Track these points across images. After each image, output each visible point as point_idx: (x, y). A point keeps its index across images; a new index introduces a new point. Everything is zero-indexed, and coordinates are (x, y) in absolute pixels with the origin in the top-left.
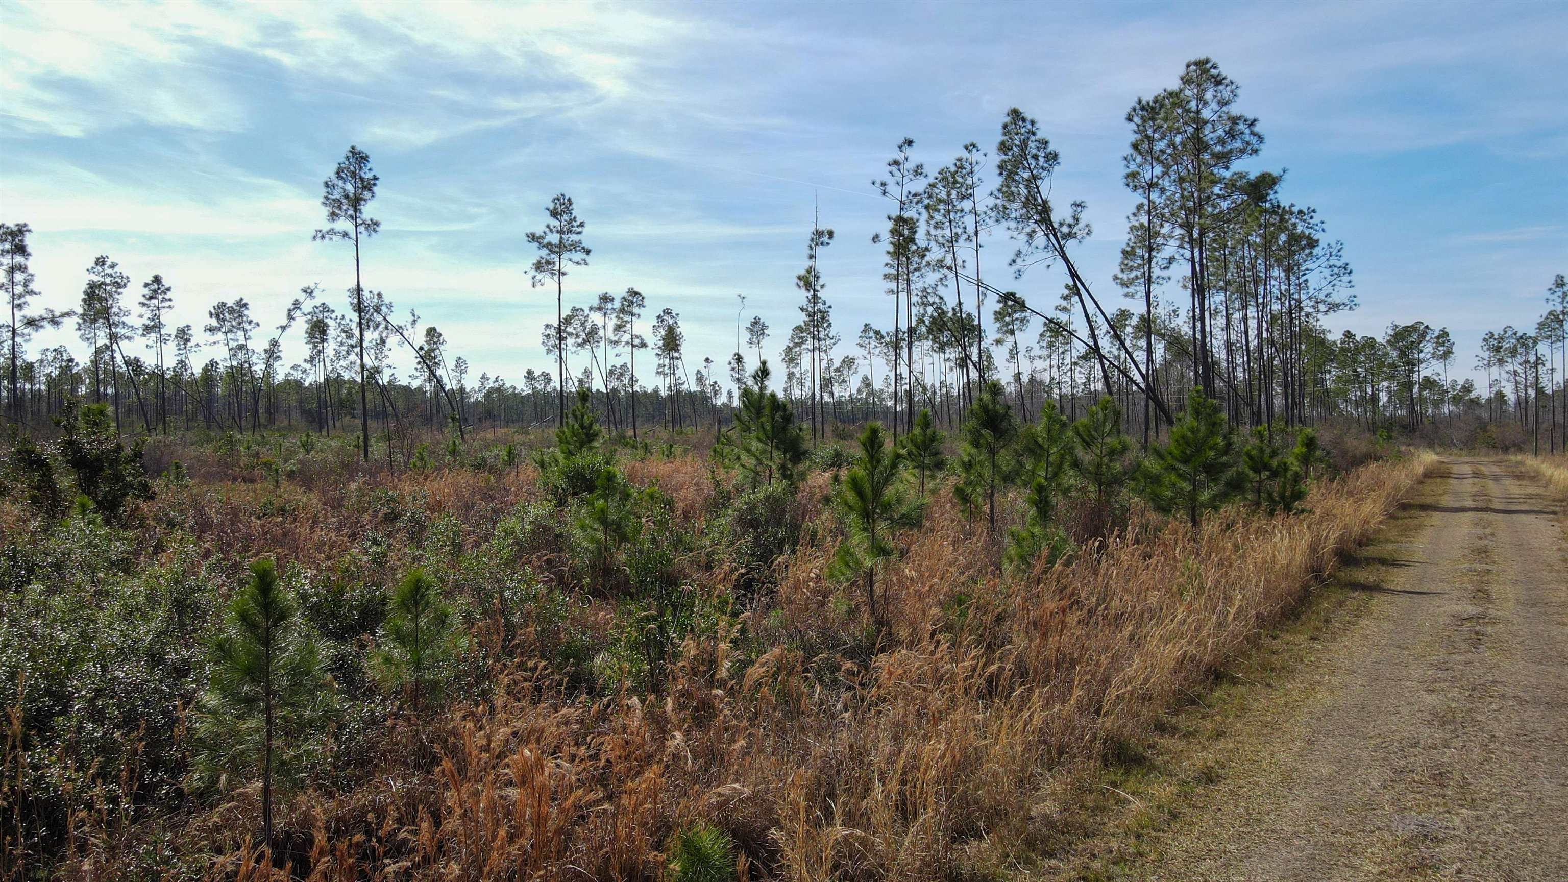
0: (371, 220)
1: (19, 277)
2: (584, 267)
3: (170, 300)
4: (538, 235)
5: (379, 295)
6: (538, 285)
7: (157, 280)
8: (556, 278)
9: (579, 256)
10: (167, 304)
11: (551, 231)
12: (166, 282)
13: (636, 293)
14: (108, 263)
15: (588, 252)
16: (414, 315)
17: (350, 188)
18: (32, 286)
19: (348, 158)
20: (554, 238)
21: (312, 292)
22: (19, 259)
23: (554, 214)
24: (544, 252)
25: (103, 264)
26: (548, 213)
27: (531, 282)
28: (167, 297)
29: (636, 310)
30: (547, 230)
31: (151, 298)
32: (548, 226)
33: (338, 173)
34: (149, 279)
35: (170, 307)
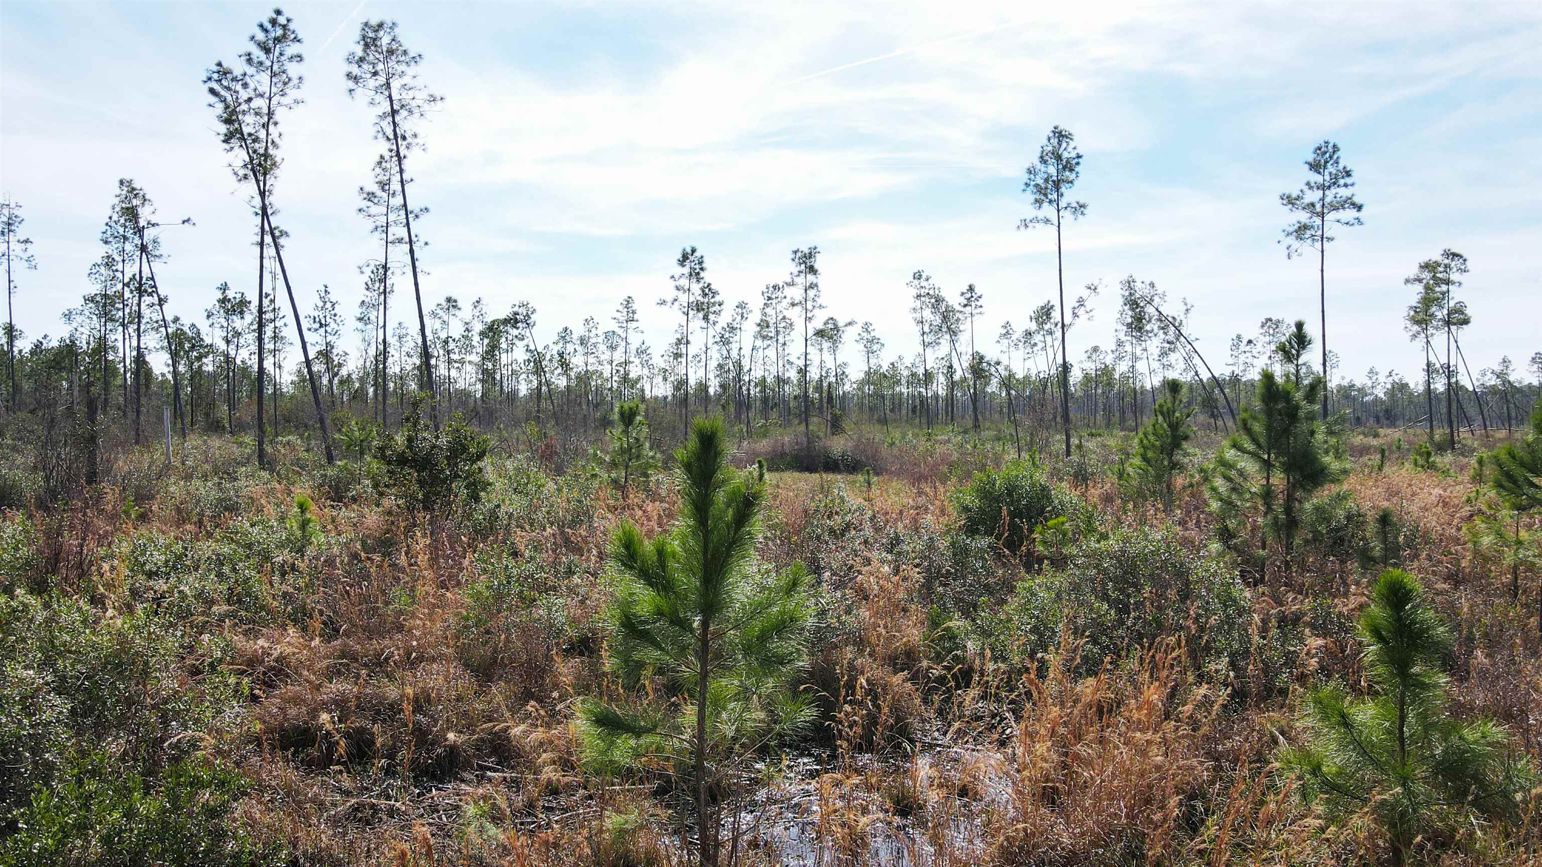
0: (1078, 203)
1: (811, 293)
2: (1357, 227)
3: (981, 306)
4: (1294, 195)
5: (1152, 285)
6: (1294, 256)
7: (971, 289)
8: (1318, 245)
9: (1349, 214)
10: (979, 310)
11: (1311, 188)
12: (978, 291)
13: (1455, 255)
14: (924, 276)
15: (1359, 208)
16: (1186, 304)
17: (1052, 170)
18: (820, 301)
19: (1049, 140)
20: (1313, 196)
21: (1096, 288)
22: (811, 278)
23: (1315, 167)
24: (1303, 217)
25: (920, 277)
26: (1307, 167)
27: (1287, 252)
28: (979, 304)
29: (1455, 276)
30: (1305, 188)
31: (965, 306)
32: (1308, 184)
33: (1042, 157)
34: (965, 288)
35: (981, 313)
